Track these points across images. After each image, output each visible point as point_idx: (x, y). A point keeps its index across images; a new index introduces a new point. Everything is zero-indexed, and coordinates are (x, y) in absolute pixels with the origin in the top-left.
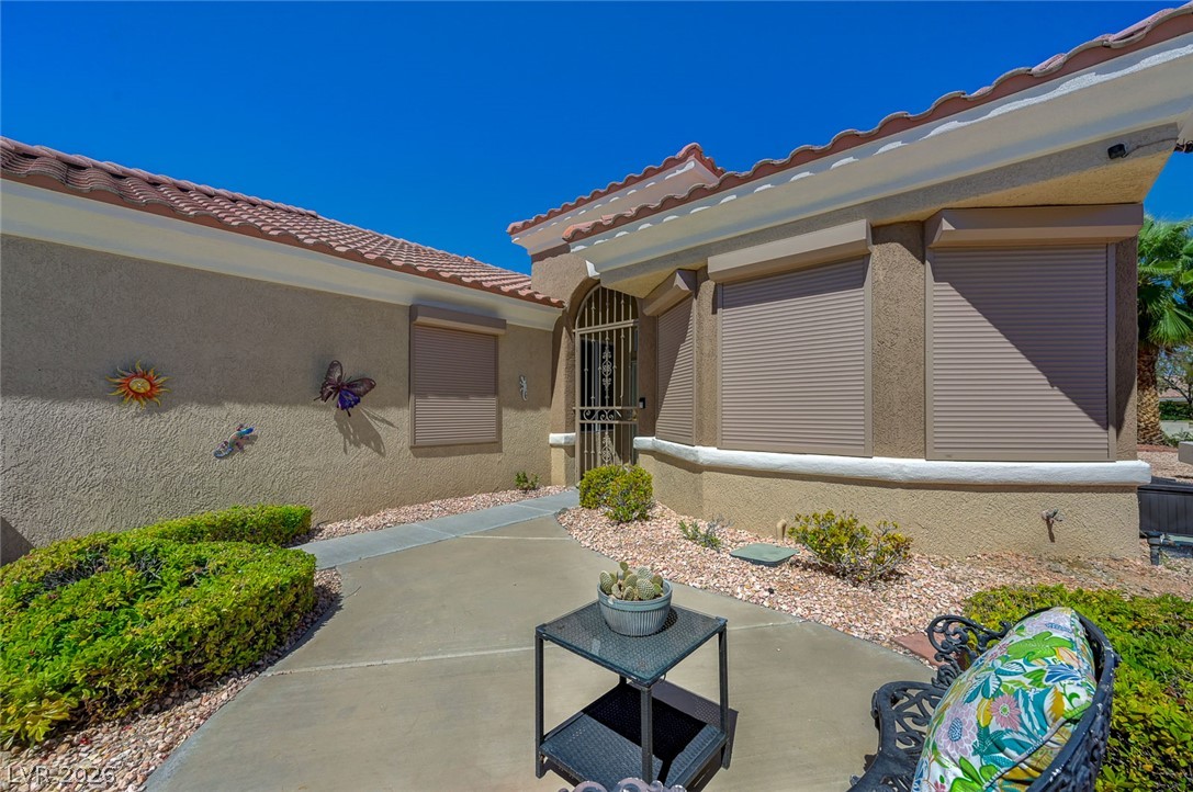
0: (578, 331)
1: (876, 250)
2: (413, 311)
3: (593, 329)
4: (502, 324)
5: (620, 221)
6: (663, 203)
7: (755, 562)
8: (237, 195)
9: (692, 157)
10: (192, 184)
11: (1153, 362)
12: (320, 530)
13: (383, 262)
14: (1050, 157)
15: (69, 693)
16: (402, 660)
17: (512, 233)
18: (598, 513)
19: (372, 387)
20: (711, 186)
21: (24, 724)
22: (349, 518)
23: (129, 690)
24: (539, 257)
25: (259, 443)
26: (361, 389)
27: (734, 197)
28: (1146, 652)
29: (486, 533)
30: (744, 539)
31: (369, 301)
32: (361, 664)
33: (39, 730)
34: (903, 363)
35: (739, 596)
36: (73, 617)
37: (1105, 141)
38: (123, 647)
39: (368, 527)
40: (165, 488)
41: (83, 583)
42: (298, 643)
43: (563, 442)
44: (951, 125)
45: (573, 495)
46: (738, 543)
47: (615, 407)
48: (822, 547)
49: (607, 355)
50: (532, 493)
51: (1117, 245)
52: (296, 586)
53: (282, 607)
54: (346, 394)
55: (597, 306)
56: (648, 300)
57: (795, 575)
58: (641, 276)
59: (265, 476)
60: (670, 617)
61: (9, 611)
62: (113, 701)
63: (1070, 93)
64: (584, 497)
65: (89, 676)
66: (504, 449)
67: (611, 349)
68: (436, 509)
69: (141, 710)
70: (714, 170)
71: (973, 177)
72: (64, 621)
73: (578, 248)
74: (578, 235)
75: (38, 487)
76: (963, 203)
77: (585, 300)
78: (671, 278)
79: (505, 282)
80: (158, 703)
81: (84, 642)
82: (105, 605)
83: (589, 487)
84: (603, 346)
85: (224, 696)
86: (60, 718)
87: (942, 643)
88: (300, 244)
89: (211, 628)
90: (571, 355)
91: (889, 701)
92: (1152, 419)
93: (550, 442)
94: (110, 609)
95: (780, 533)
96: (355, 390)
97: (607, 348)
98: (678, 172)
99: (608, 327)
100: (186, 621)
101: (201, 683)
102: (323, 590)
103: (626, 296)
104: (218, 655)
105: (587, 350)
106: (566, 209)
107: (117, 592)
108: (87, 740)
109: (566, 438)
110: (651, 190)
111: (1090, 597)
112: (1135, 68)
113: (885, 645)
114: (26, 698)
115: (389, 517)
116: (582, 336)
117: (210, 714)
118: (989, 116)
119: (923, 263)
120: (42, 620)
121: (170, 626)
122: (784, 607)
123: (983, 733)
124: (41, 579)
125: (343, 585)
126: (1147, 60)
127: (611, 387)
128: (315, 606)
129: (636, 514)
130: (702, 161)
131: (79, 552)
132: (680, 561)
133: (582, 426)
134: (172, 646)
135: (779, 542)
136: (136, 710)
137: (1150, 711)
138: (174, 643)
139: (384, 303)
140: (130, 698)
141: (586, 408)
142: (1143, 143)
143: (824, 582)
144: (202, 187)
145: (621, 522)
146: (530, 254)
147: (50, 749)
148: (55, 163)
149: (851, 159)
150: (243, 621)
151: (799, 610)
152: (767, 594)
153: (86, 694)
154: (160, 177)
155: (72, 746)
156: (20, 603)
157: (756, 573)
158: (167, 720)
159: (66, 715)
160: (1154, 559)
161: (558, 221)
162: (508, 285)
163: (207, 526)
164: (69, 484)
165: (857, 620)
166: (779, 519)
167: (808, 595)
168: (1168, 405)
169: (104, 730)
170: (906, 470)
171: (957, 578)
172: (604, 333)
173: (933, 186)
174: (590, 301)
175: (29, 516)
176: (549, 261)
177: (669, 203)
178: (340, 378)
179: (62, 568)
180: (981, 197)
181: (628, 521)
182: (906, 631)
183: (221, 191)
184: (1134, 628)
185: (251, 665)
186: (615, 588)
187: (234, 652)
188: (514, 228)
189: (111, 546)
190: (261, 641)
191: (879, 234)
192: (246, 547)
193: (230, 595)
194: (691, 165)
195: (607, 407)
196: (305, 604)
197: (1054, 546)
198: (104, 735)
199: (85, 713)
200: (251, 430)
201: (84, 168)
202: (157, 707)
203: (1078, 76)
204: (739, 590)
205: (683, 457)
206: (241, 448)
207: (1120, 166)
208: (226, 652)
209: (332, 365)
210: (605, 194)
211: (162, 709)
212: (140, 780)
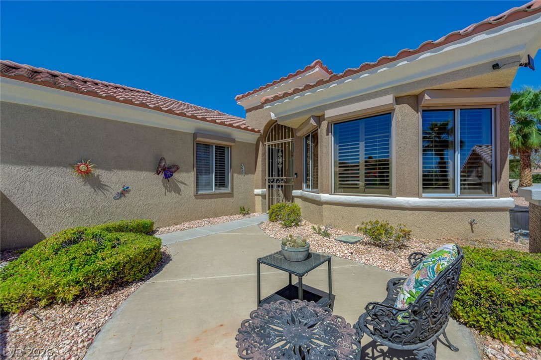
0: (267, 143)
1: (397, 107)
2: (195, 135)
3: (274, 142)
4: (233, 140)
5: (286, 95)
6: (305, 87)
7: (345, 242)
8: (118, 85)
9: (317, 66)
10: (100, 81)
11: (529, 156)
12: (158, 231)
13: (182, 114)
14: (469, 68)
15: (79, 285)
16: (200, 278)
17: (237, 100)
18: (277, 224)
19: (178, 169)
20: (326, 79)
21: (65, 295)
22: (169, 226)
23: (99, 285)
24: (249, 110)
25: (131, 193)
26: (174, 170)
27: (336, 84)
28: (493, 267)
29: (229, 232)
30: (342, 234)
31: (176, 131)
32: (183, 280)
33: (70, 297)
34: (409, 156)
35: (338, 256)
36: (75, 258)
37: (492, 62)
38: (97, 268)
39: (177, 230)
40: (94, 212)
41: (76, 245)
42: (157, 272)
43: (260, 193)
44: (427, 54)
45: (265, 217)
46: (338, 235)
47: (284, 178)
48: (373, 235)
49: (280, 154)
50: (247, 216)
51: (500, 105)
52: (155, 249)
53: (151, 257)
54: (167, 172)
55: (275, 132)
56: (299, 129)
57: (362, 247)
58: (296, 119)
59: (134, 207)
60: (309, 256)
61: (51, 255)
62: (93, 289)
63: (476, 42)
64: (270, 217)
65: (85, 279)
66: (235, 196)
67: (282, 151)
68: (206, 222)
69: (103, 293)
70: (327, 71)
71: (438, 76)
72: (72, 259)
73: (267, 107)
74: (267, 101)
75: (45, 211)
76: (433, 87)
77: (270, 129)
78: (309, 119)
79: (234, 122)
80: (109, 291)
81: (80, 267)
82: (86, 254)
83: (273, 213)
84: (278, 150)
85: (133, 289)
86: (76, 293)
87: (414, 263)
88: (147, 106)
89: (126, 263)
90: (264, 154)
91: (392, 284)
92: (529, 182)
93: (255, 193)
94: (88, 255)
95: (356, 231)
96: (170, 170)
97: (280, 151)
98: (312, 72)
99: (280, 141)
100: (118, 260)
101: (123, 285)
102: (164, 253)
103: (289, 128)
104: (129, 274)
105: (271, 151)
106: (261, 89)
107: (90, 249)
108: (85, 302)
109: (262, 191)
110: (299, 81)
111: (478, 250)
112: (502, 32)
113: (398, 273)
114: (65, 285)
115: (186, 225)
116: (269, 145)
117: (129, 295)
118: (443, 51)
119: (418, 113)
120: (64, 259)
121: (112, 261)
122: (357, 259)
123: (417, 281)
124: (61, 244)
125: (171, 251)
126: (506, 29)
127: (282, 168)
128: (161, 259)
129: (293, 224)
130: (322, 67)
131: (74, 234)
132: (313, 242)
133: (269, 186)
134: (114, 269)
135: (356, 235)
136: (101, 293)
137: (489, 284)
138: (114, 268)
139: (183, 132)
140: (99, 288)
141: (271, 178)
142: (507, 63)
143: (374, 249)
144: (103, 82)
145: (287, 227)
146: (245, 109)
147: (73, 305)
148: (48, 75)
149: (386, 69)
150: (137, 262)
151: (363, 260)
152: (350, 254)
153: (84, 286)
154: (87, 79)
155: (81, 304)
156: (54, 253)
157: (346, 247)
158: (113, 297)
159: (78, 293)
160: (516, 240)
161: (258, 95)
162: (235, 123)
163: (113, 227)
164: (57, 210)
165: (387, 264)
166: (356, 225)
167: (367, 255)
168: (537, 176)
169: (91, 299)
170: (410, 202)
171: (431, 248)
172: (278, 144)
173: (421, 80)
174: (272, 130)
175: (42, 223)
176: (253, 112)
177: (308, 87)
178: (164, 165)
179: (68, 240)
180: (441, 85)
181: (290, 227)
182: (407, 268)
183: (111, 84)
184: (493, 260)
185: (140, 279)
186: (287, 244)
187: (134, 274)
188: (238, 97)
189: (85, 231)
190: (144, 270)
191: (398, 100)
192: (133, 235)
193: (133, 251)
194: (317, 69)
195: (280, 177)
196: (158, 258)
197: (473, 234)
198: (91, 300)
199: (84, 293)
200: (128, 188)
201: (58, 76)
202: (108, 293)
203: (479, 35)
204: (338, 253)
205: (314, 198)
206: (124, 195)
207: (498, 72)
208: (132, 273)
209: (161, 159)
210: (279, 82)
211: (110, 293)
212: (109, 315)
